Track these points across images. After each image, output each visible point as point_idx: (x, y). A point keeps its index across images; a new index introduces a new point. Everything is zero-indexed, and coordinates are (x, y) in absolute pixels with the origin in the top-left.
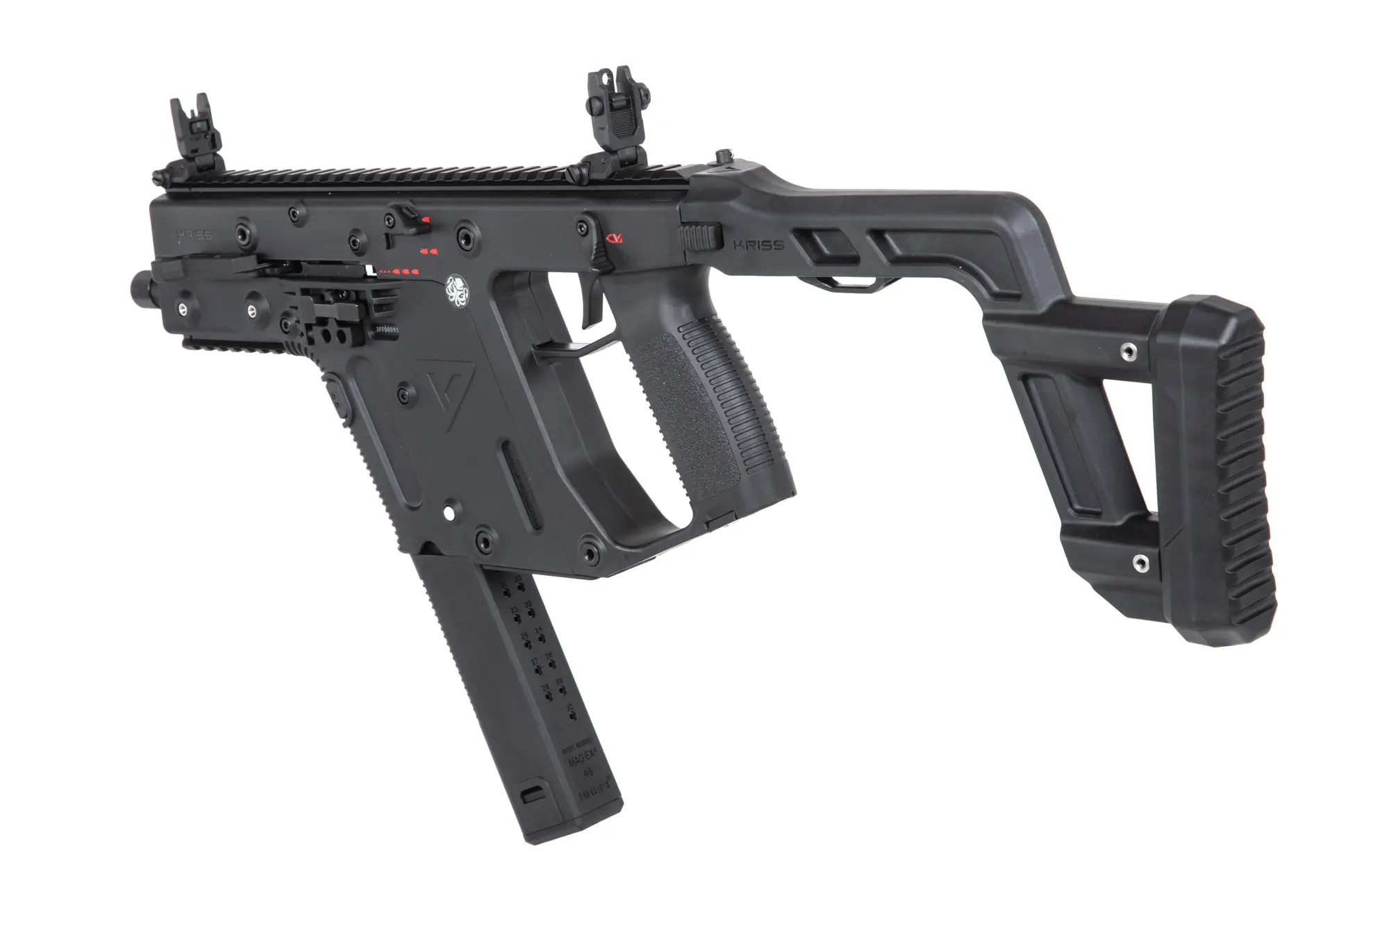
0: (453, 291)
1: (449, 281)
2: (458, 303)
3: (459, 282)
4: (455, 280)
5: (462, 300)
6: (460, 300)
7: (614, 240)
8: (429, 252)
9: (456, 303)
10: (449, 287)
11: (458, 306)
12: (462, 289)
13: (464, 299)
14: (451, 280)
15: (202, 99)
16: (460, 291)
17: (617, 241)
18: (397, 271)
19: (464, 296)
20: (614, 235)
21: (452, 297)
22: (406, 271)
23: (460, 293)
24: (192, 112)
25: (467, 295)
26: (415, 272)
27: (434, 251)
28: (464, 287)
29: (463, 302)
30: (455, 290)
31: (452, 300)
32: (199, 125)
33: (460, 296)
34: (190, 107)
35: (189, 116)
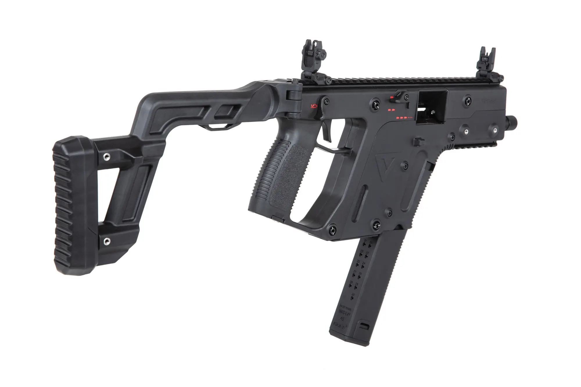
15: (494, 50)
24: (487, 53)
32: (485, 59)
34: (488, 51)
35: (486, 54)
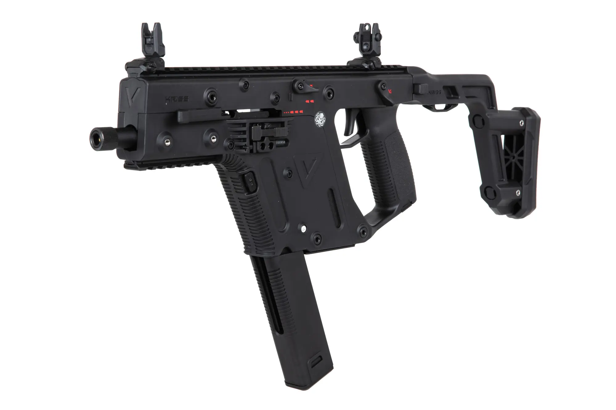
0: (318, 120)
1: (317, 115)
2: (320, 125)
3: (322, 115)
4: (320, 114)
5: (322, 123)
7: (388, 92)
8: (310, 102)
9: (319, 125)
10: (317, 118)
11: (320, 126)
12: (323, 118)
13: (323, 123)
14: (318, 115)
16: (322, 119)
18: (292, 112)
19: (323, 122)
20: (389, 90)
21: (317, 123)
22: (297, 112)
23: (321, 120)
26: (301, 112)
27: (312, 101)
28: (324, 117)
29: (322, 124)
30: (319, 119)
31: (317, 124)
33: (321, 122)
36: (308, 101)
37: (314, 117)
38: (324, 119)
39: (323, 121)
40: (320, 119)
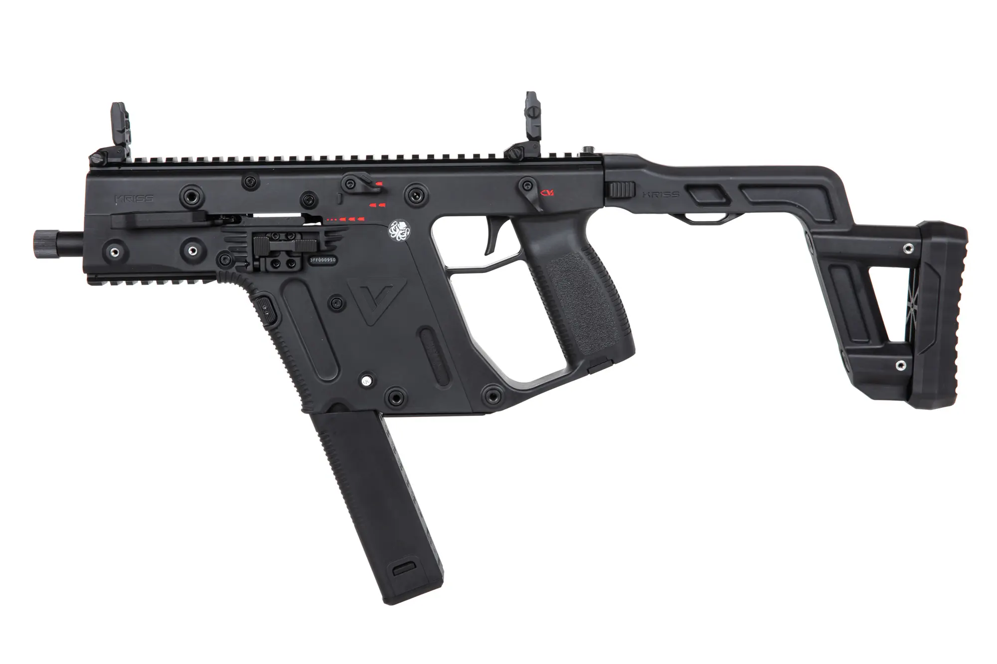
0: (395, 231)
1: (393, 224)
2: (399, 238)
3: (402, 225)
4: (398, 223)
5: (403, 236)
6: (401, 236)
7: (547, 193)
9: (397, 239)
10: (392, 228)
11: (399, 240)
13: (405, 235)
14: (395, 224)
16: (403, 230)
17: (549, 194)
18: (343, 219)
19: (405, 234)
20: (547, 191)
21: (393, 235)
22: (352, 219)
23: (402, 232)
25: (408, 233)
26: (362, 219)
27: (382, 205)
28: (406, 228)
29: (403, 238)
30: (397, 230)
31: (393, 237)
33: (402, 234)
36: (374, 205)
37: (387, 227)
38: (408, 231)
39: (405, 232)
40: (399, 231)
